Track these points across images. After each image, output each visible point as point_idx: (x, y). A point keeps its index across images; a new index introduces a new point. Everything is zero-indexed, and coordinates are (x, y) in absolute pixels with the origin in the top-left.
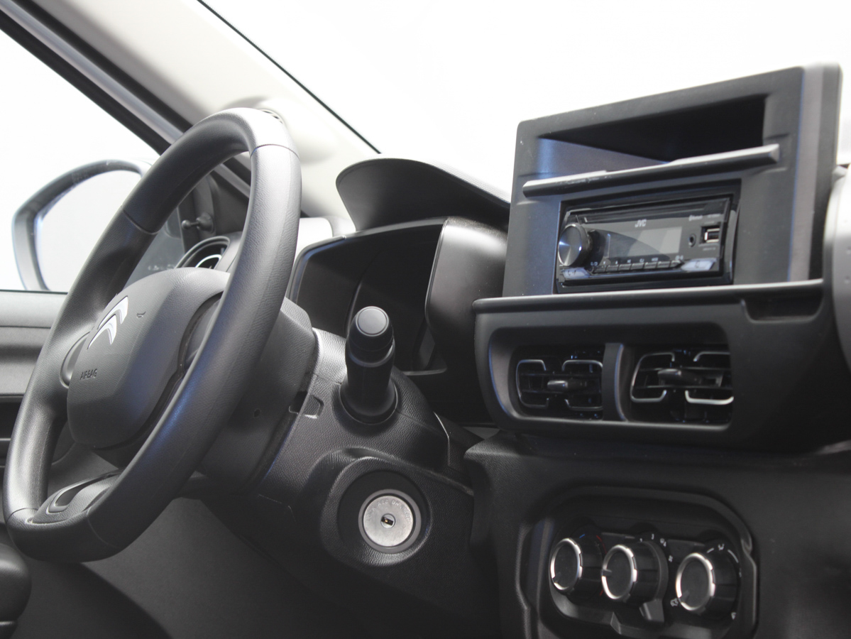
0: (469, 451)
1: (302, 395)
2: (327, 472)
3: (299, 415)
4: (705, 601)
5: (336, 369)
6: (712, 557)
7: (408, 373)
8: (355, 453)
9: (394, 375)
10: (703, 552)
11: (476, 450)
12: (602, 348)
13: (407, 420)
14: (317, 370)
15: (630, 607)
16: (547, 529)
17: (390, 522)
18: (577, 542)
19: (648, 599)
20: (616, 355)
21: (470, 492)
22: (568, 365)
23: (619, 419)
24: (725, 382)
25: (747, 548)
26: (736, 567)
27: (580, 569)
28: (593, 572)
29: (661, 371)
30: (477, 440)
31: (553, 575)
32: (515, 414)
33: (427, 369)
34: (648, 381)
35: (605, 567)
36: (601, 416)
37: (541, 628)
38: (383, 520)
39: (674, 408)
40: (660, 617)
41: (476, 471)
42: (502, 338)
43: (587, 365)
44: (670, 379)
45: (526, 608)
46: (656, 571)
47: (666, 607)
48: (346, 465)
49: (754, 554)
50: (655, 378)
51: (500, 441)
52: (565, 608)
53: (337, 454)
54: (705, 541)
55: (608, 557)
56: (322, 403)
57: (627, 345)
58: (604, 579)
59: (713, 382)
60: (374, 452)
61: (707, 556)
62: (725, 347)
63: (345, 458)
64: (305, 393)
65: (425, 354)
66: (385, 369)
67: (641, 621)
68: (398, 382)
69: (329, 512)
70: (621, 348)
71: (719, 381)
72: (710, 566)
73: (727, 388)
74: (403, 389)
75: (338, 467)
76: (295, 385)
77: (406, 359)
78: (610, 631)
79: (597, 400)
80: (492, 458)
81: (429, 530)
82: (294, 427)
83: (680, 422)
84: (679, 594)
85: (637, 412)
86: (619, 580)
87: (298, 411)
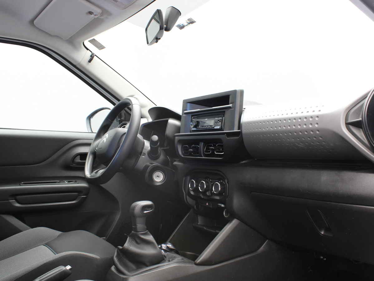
0: (174, 163)
1: (141, 152)
2: (146, 167)
3: (141, 156)
4: (218, 191)
5: (148, 147)
6: (220, 183)
7: (162, 148)
8: (152, 164)
9: (159, 148)
10: (218, 182)
11: (175, 163)
12: (199, 143)
13: (162, 157)
14: (144, 148)
15: (204, 193)
16: (189, 178)
17: (159, 177)
18: (194, 180)
19: (208, 191)
20: (202, 144)
21: (174, 171)
22: (193, 146)
23: (202, 157)
24: (222, 150)
25: (226, 181)
26: (224, 185)
27: (195, 186)
28: (197, 186)
29: (210, 148)
30: (175, 161)
31: (190, 187)
32: (182, 156)
33: (166, 147)
34: (208, 149)
35: (200, 185)
36: (199, 156)
37: (188, 197)
38: (157, 176)
39: (213, 155)
40: (210, 195)
41: (175, 167)
42: (180, 141)
43: (196, 147)
44: (212, 149)
45: (185, 193)
46: (209, 186)
47: (211, 193)
48: (150, 166)
49: (228, 182)
50: (209, 149)
51: (180, 161)
52: (192, 193)
53: (148, 164)
54: (218, 180)
55: (200, 183)
56: (145, 154)
57: (204, 143)
58: (199, 187)
59: (220, 150)
60: (155, 163)
61: (219, 183)
62: (222, 143)
63: (150, 165)
64: (142, 152)
65: (165, 144)
66: (157, 148)
67: (206, 195)
68: (160, 150)
69: (147, 175)
70: (203, 143)
71: (221, 149)
72: (219, 185)
73: (223, 151)
74: (161, 151)
75: (149, 166)
76: (140, 150)
77: (162, 145)
78: (201, 197)
79: (198, 153)
80: (178, 164)
81: (166, 178)
82: (140, 159)
83: (214, 157)
84: (214, 190)
85: (206, 155)
86: (202, 187)
87: (141, 155)
